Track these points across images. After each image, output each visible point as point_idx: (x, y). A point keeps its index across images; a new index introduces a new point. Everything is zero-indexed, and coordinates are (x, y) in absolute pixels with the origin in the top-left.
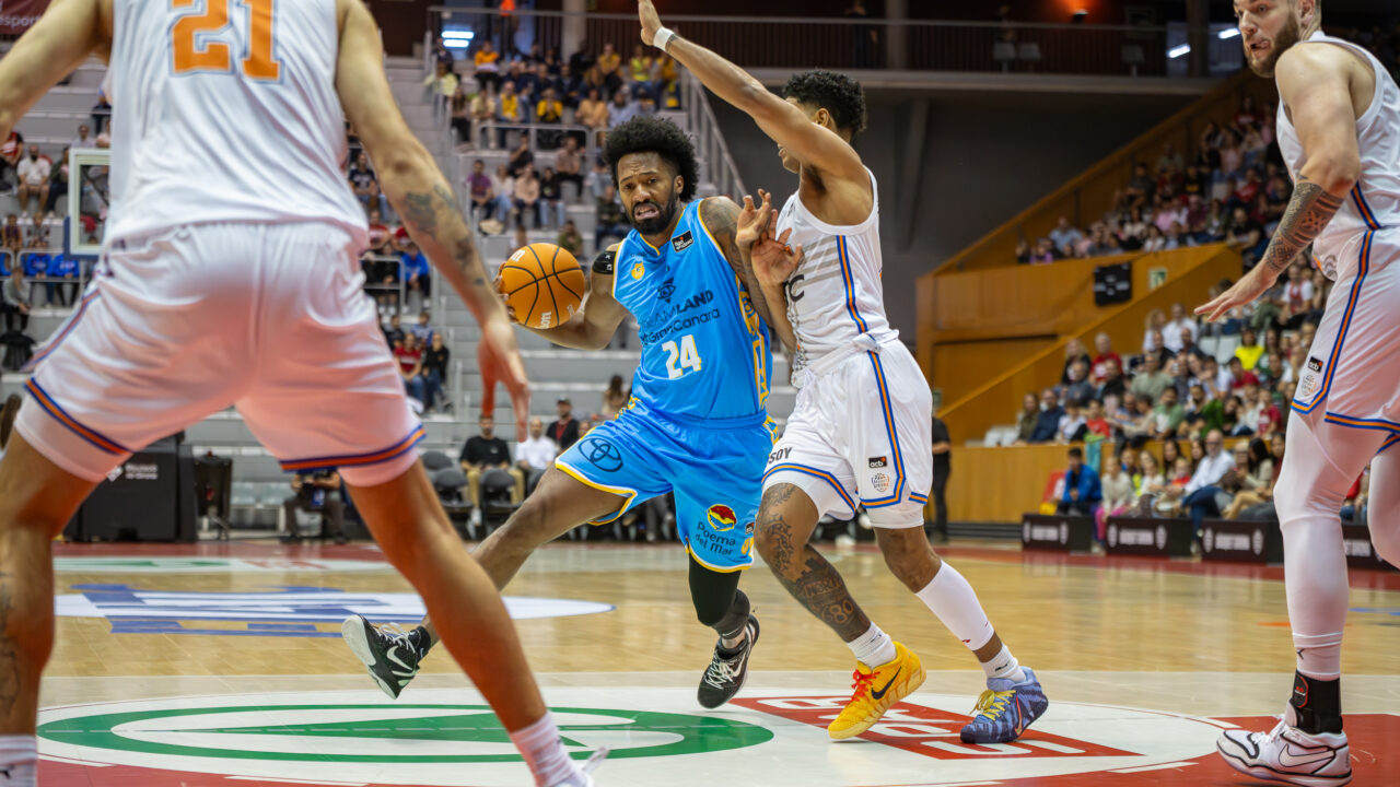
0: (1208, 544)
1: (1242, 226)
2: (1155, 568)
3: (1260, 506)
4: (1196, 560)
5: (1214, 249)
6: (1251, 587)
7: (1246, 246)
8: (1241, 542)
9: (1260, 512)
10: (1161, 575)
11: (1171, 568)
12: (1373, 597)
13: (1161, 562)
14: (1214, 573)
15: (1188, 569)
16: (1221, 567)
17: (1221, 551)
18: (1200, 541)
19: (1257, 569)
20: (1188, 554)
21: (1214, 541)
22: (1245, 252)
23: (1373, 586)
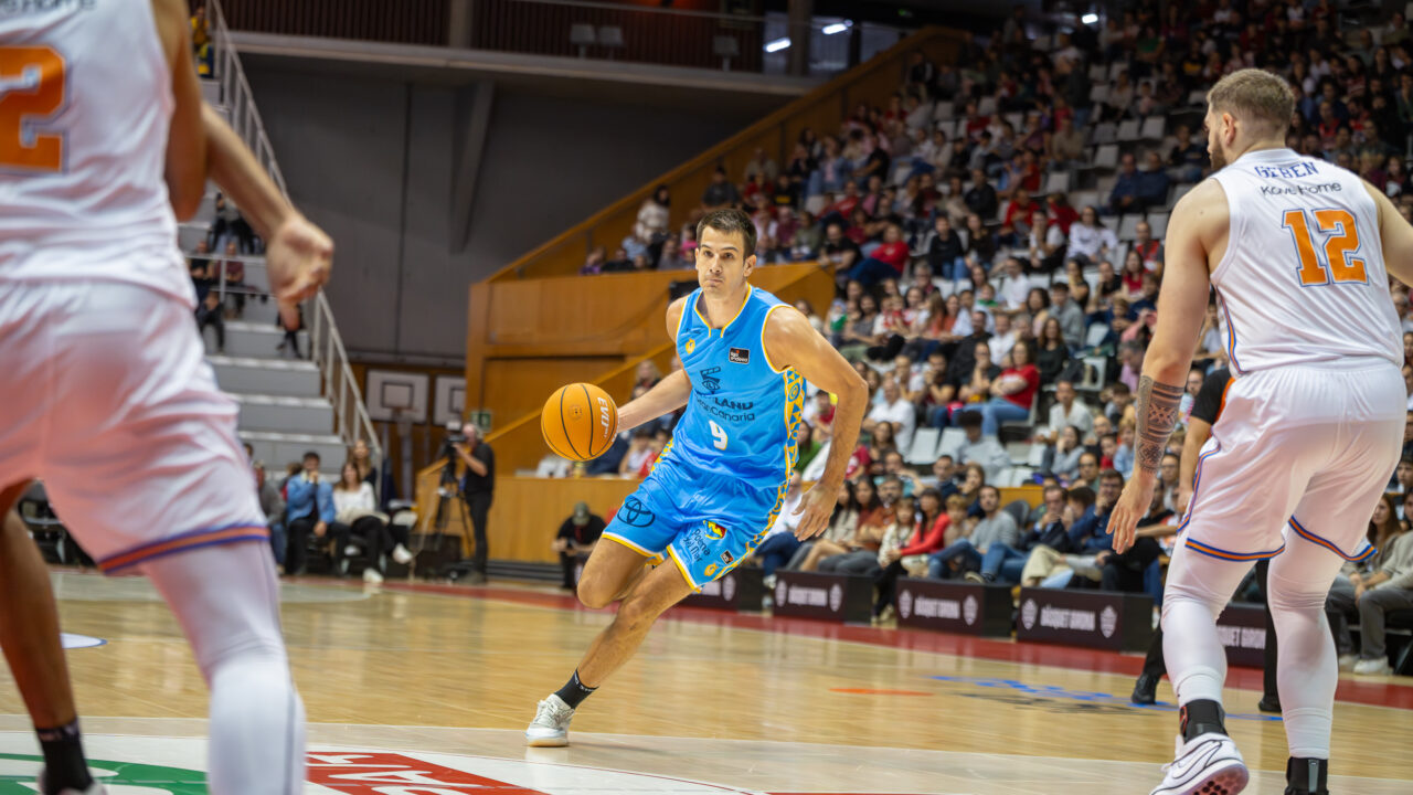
0: (781, 598)
1: (836, 243)
2: (720, 622)
3: (843, 557)
4: (767, 615)
5: (806, 268)
6: (825, 647)
7: (839, 267)
8: (817, 597)
9: (843, 563)
10: (727, 630)
11: (737, 623)
12: (959, 664)
13: (728, 616)
14: (785, 631)
15: (758, 625)
16: (794, 624)
17: (795, 606)
18: (772, 593)
19: (834, 628)
20: (758, 607)
21: (787, 595)
22: (840, 272)
23: (960, 653)
